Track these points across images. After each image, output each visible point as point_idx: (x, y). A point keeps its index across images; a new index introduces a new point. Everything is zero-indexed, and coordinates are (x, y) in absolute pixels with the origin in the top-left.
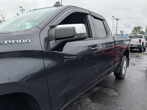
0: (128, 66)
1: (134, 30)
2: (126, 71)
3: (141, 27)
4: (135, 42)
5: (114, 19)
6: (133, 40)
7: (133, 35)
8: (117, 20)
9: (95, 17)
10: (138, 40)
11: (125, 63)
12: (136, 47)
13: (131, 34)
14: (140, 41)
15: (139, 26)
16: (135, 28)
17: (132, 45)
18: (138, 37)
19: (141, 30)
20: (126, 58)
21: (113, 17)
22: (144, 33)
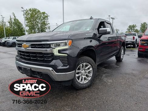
0: (124, 54)
1: (129, 28)
2: (123, 57)
3: (135, 25)
4: (129, 39)
5: (110, 18)
6: (128, 37)
7: (128, 33)
8: (113, 18)
9: (107, 23)
10: (132, 37)
11: (123, 51)
12: (130, 43)
13: (126, 32)
14: (134, 38)
15: (134, 25)
16: (130, 27)
17: (127, 42)
18: (132, 34)
19: (136, 28)
20: (123, 48)
21: (109, 16)
22: (139, 31)
